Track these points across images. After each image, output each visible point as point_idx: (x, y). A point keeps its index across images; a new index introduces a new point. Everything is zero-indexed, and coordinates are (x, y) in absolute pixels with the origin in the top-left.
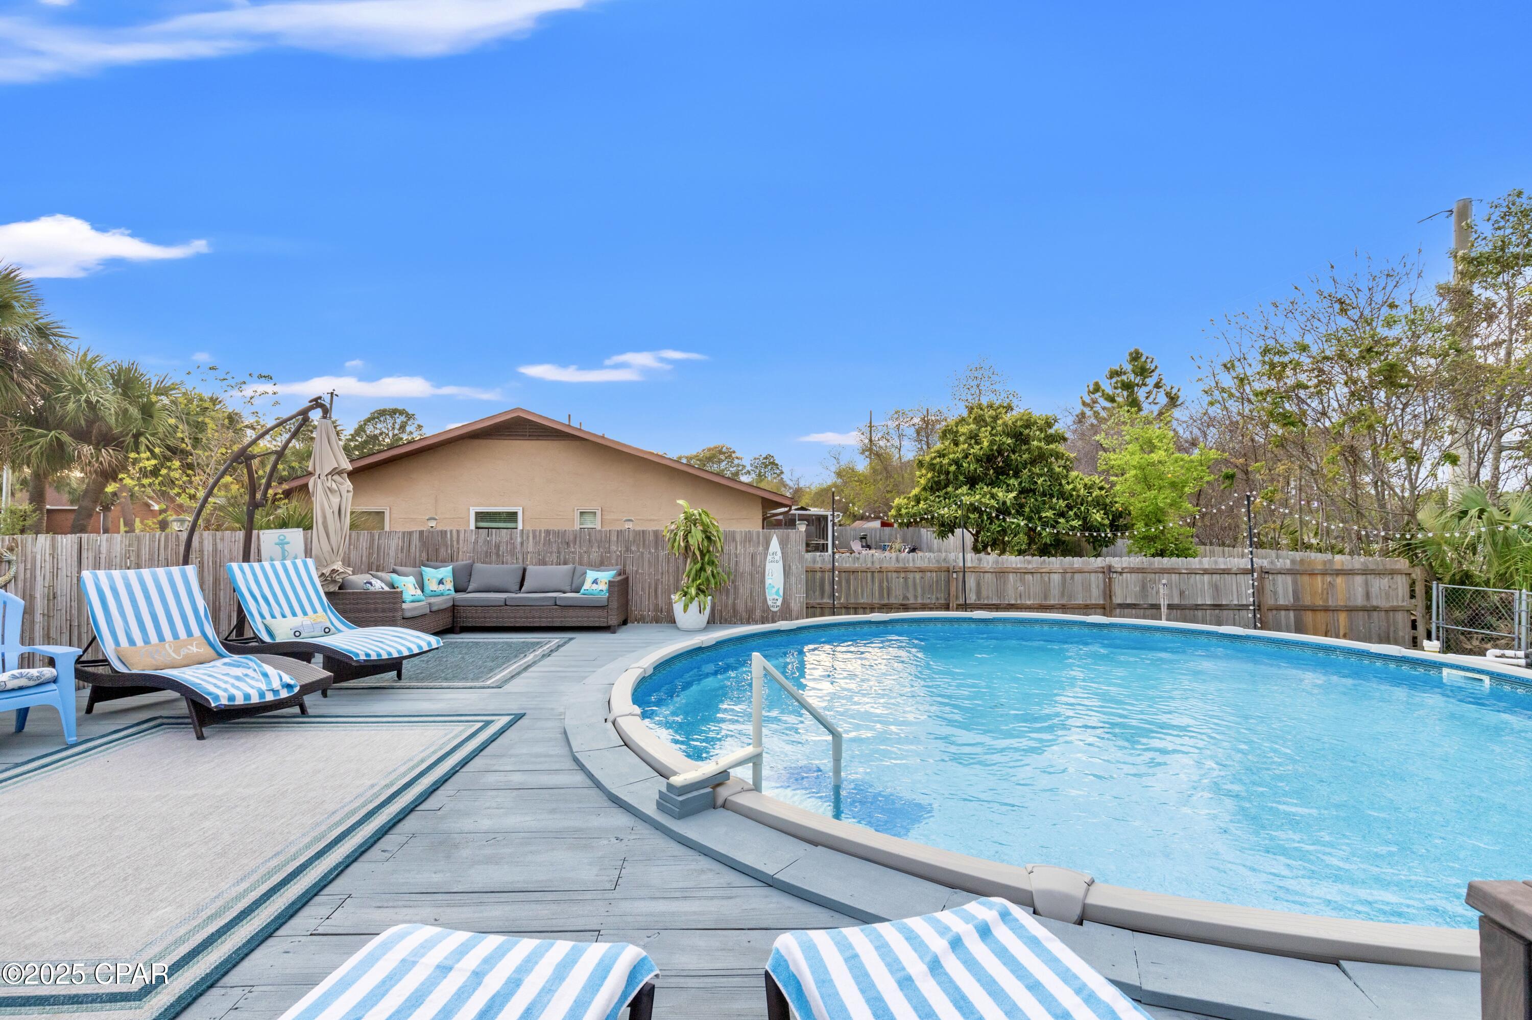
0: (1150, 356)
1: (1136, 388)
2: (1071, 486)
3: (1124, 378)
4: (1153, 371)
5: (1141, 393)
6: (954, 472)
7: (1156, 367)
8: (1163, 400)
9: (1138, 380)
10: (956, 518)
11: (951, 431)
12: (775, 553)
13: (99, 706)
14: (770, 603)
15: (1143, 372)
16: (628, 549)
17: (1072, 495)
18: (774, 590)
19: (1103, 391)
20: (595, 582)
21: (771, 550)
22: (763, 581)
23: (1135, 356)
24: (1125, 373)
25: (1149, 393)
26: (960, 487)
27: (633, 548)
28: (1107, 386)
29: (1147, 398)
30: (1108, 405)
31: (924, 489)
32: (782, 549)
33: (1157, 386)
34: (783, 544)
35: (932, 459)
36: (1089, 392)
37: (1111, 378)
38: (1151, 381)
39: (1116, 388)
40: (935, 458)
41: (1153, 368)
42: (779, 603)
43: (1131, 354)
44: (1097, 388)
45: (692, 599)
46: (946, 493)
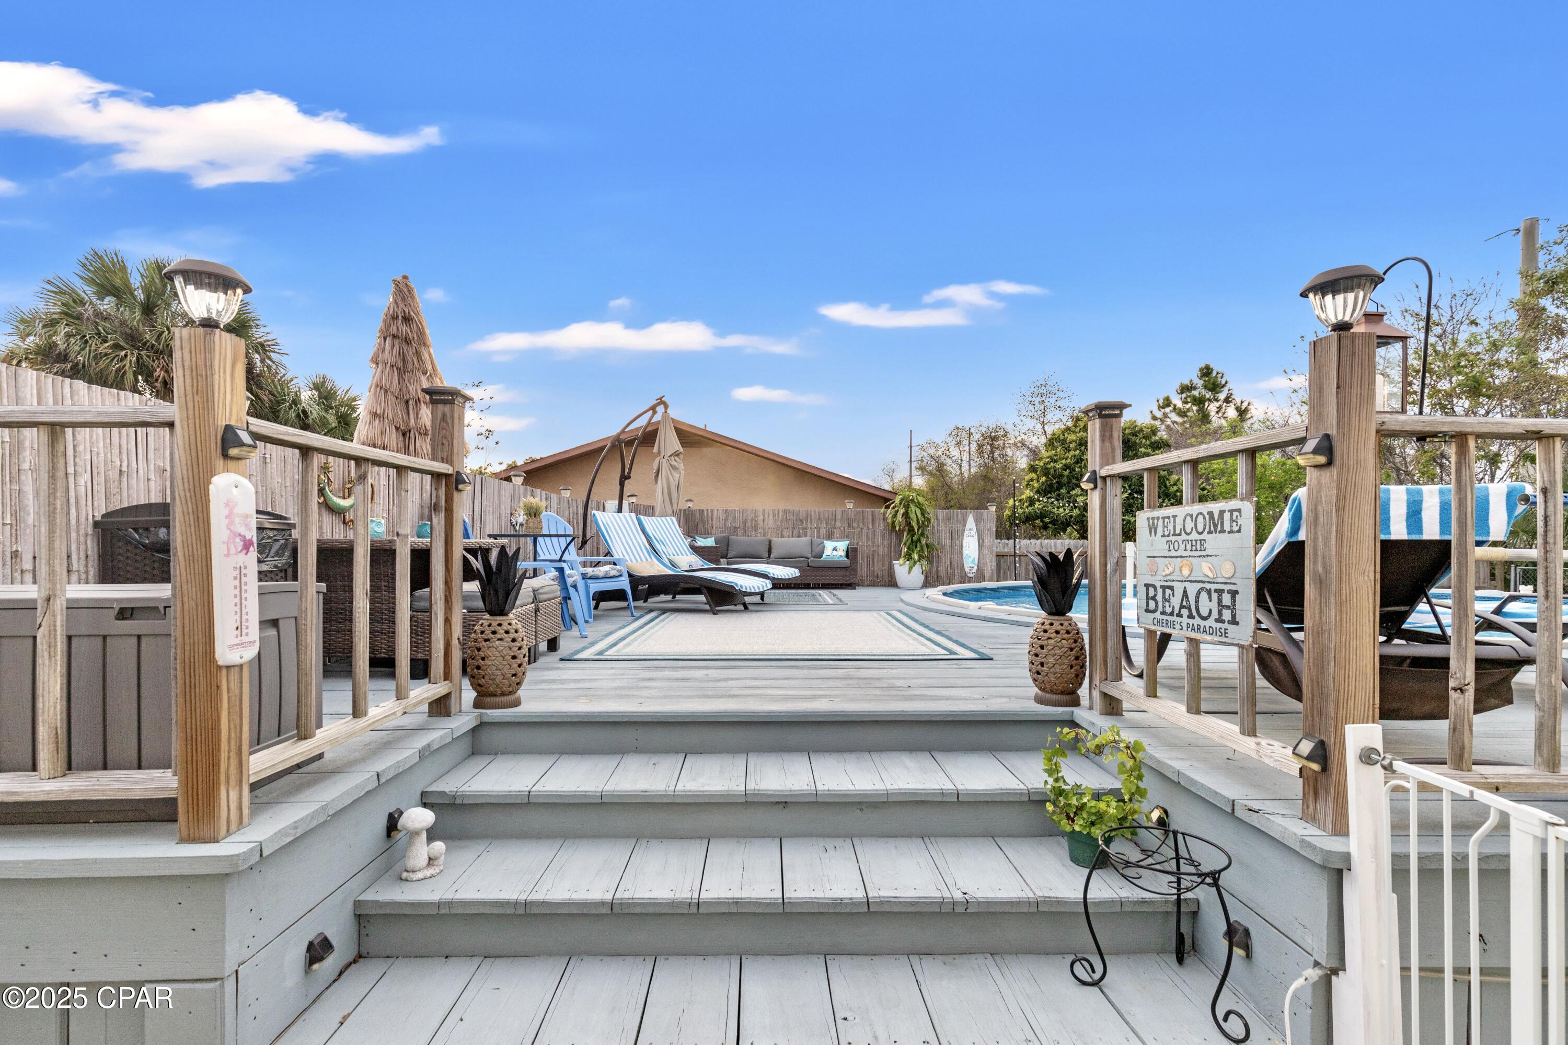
0: (1220, 371)
1: (1206, 404)
2: (1175, 488)
3: (1196, 393)
4: (1223, 386)
5: (1212, 408)
6: (1068, 476)
7: (1226, 382)
8: (1232, 413)
9: (1209, 395)
10: (1071, 516)
11: (1058, 440)
12: (971, 529)
13: (603, 605)
14: (967, 570)
15: (1215, 387)
16: (850, 526)
17: (1176, 496)
18: (970, 560)
19: (1175, 406)
20: (835, 549)
21: (968, 527)
22: (961, 553)
23: (1206, 372)
24: (1195, 388)
25: (1220, 408)
26: (1074, 489)
27: (855, 525)
28: (1177, 401)
29: (1217, 412)
30: (1179, 420)
31: (1038, 492)
32: (977, 526)
33: (1227, 400)
34: (978, 521)
35: (1045, 464)
36: (1160, 407)
37: (1182, 393)
38: (1222, 396)
39: (1187, 403)
40: (1048, 463)
41: (1223, 383)
42: (975, 570)
43: (1201, 370)
44: (1167, 402)
45: (915, 563)
46: (1059, 495)
